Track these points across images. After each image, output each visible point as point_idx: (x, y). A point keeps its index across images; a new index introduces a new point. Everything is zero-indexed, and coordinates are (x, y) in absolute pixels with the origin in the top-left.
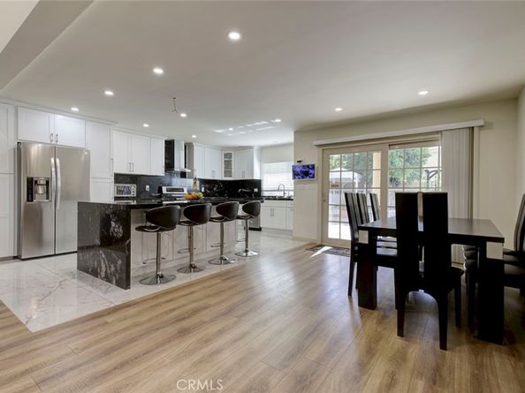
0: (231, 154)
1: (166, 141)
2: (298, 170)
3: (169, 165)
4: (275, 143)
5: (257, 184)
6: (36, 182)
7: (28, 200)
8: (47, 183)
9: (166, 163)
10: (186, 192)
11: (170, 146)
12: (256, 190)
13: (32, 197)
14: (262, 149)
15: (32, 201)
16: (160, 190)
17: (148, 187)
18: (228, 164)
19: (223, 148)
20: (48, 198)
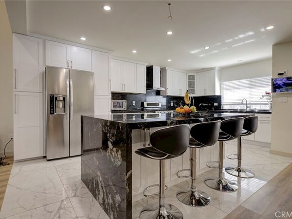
0: (194, 76)
1: (147, 67)
2: (280, 82)
3: (149, 85)
4: (240, 62)
5: (218, 99)
6: (56, 98)
7: (51, 113)
8: (64, 99)
9: (147, 84)
10: (160, 106)
11: (150, 70)
12: (216, 104)
13: (53, 110)
14: (223, 69)
15: (53, 113)
16: (142, 104)
17: (134, 102)
18: (191, 84)
19: (187, 71)
20: (64, 112)
